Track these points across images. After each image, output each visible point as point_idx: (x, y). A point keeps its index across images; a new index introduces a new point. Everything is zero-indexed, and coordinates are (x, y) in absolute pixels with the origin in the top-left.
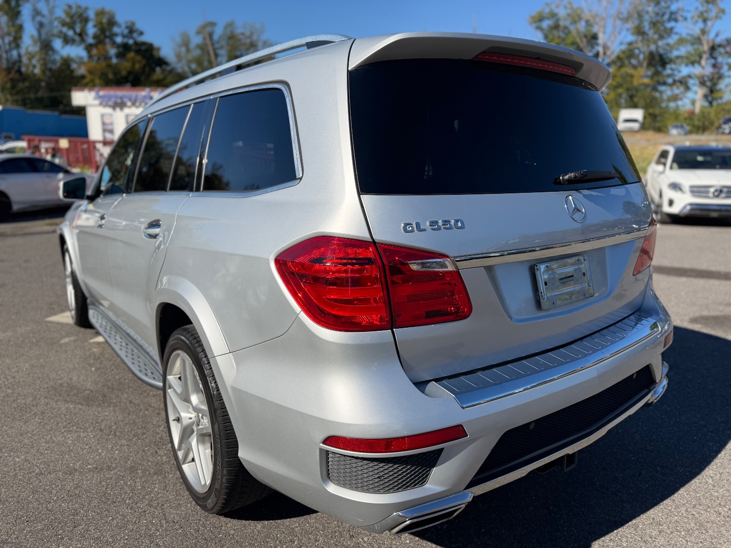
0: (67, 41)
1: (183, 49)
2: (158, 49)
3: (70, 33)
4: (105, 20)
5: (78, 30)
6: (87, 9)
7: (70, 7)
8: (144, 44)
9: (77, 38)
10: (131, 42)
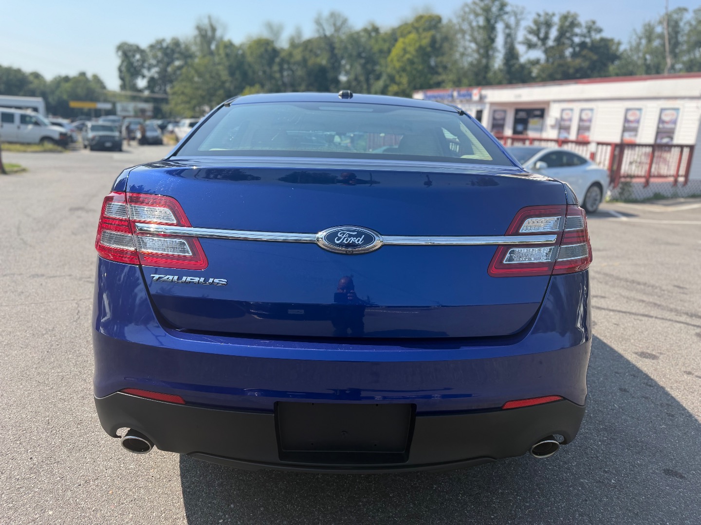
0: (530, 46)
1: (644, 41)
2: (619, 44)
3: (534, 39)
4: (567, 24)
5: (542, 35)
6: (554, 15)
7: (539, 15)
8: (603, 40)
9: (540, 43)
10: (588, 40)
